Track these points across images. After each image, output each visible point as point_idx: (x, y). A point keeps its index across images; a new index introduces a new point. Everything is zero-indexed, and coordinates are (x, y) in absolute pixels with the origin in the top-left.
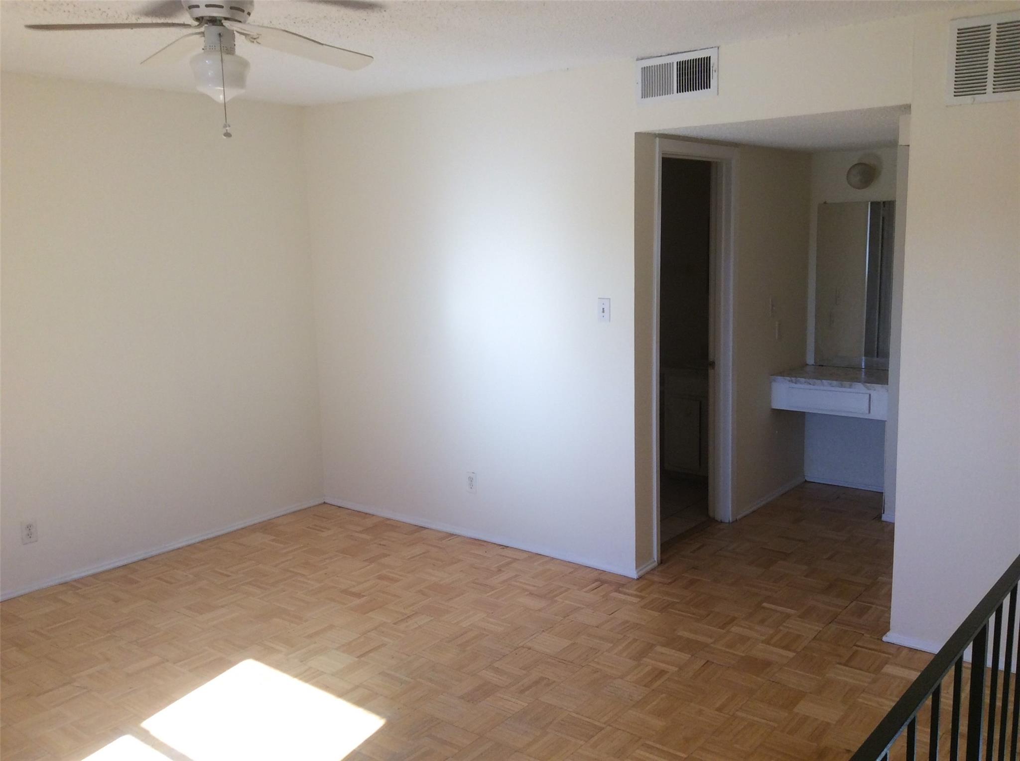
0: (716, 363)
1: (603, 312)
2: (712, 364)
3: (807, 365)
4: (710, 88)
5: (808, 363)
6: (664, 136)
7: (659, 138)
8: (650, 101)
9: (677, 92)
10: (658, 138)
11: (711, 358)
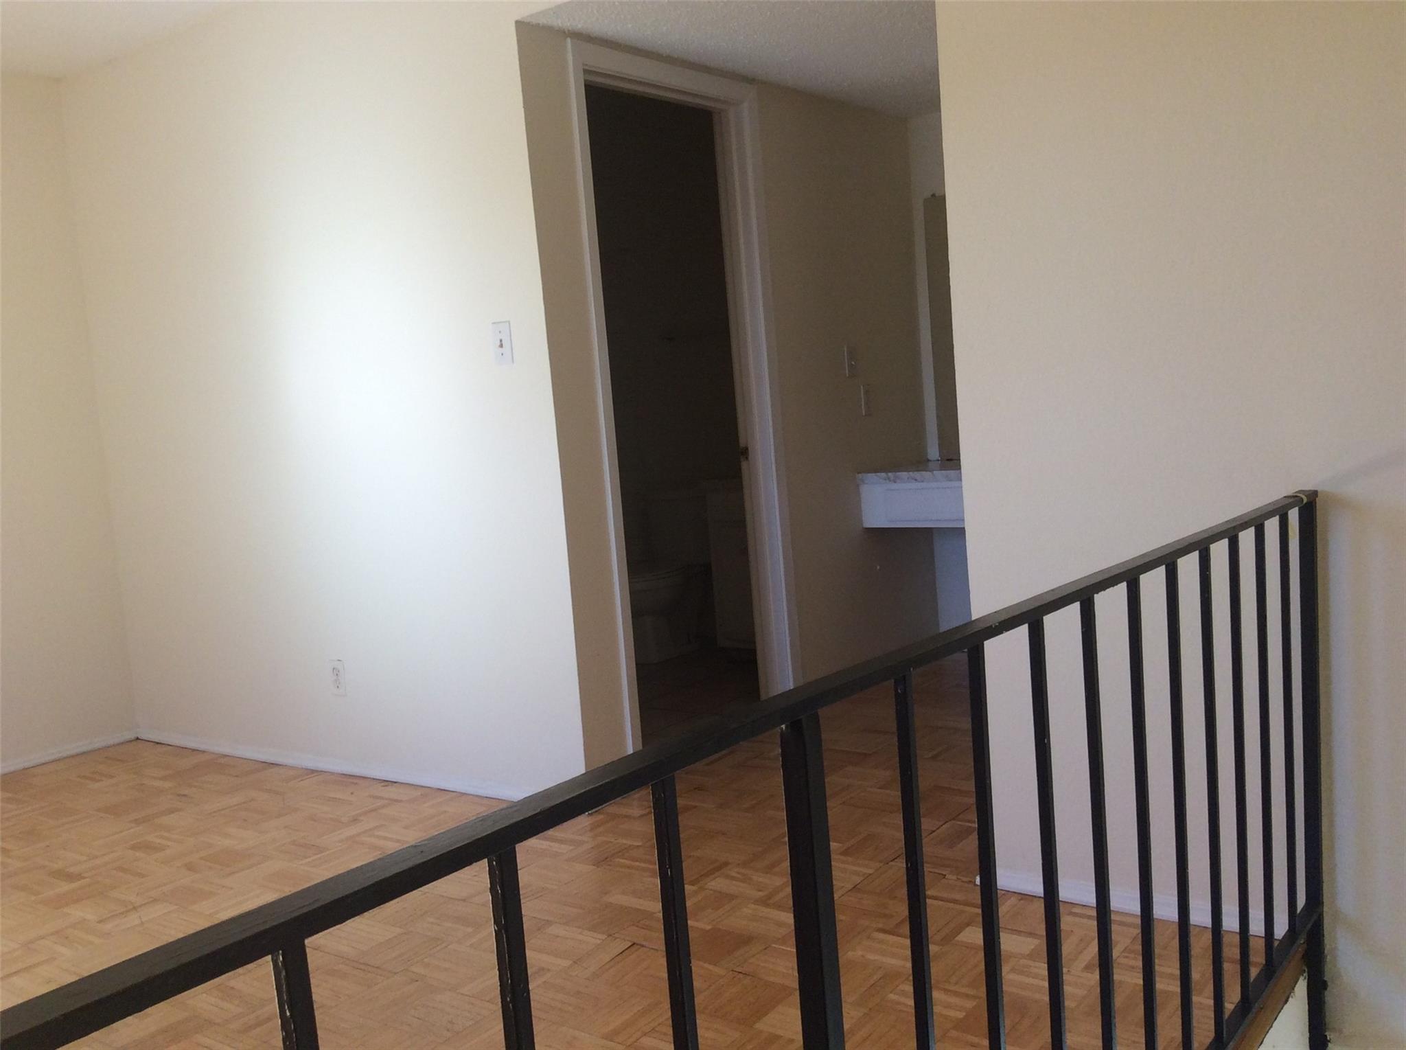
0: (749, 449)
1: (501, 346)
2: (745, 452)
3: (928, 460)
5: (930, 458)
6: (583, 38)
7: (570, 37)
10: (569, 40)
11: (742, 443)
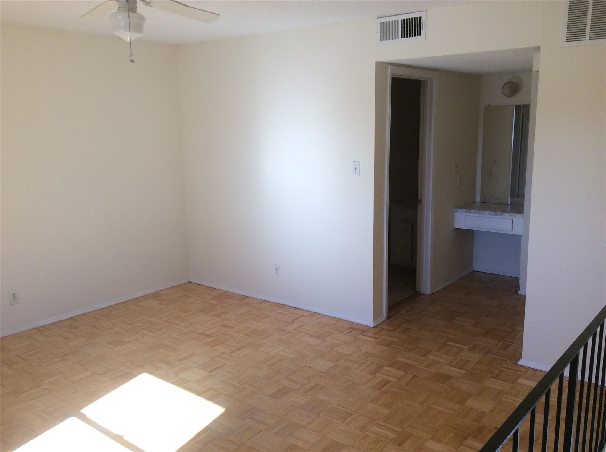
0: (422, 201)
1: (356, 170)
2: (420, 201)
3: (476, 202)
4: (421, 35)
5: (476, 201)
6: (392, 64)
7: (390, 65)
8: (386, 43)
9: (401, 38)
11: (419, 198)
